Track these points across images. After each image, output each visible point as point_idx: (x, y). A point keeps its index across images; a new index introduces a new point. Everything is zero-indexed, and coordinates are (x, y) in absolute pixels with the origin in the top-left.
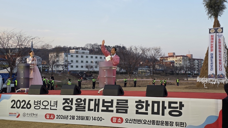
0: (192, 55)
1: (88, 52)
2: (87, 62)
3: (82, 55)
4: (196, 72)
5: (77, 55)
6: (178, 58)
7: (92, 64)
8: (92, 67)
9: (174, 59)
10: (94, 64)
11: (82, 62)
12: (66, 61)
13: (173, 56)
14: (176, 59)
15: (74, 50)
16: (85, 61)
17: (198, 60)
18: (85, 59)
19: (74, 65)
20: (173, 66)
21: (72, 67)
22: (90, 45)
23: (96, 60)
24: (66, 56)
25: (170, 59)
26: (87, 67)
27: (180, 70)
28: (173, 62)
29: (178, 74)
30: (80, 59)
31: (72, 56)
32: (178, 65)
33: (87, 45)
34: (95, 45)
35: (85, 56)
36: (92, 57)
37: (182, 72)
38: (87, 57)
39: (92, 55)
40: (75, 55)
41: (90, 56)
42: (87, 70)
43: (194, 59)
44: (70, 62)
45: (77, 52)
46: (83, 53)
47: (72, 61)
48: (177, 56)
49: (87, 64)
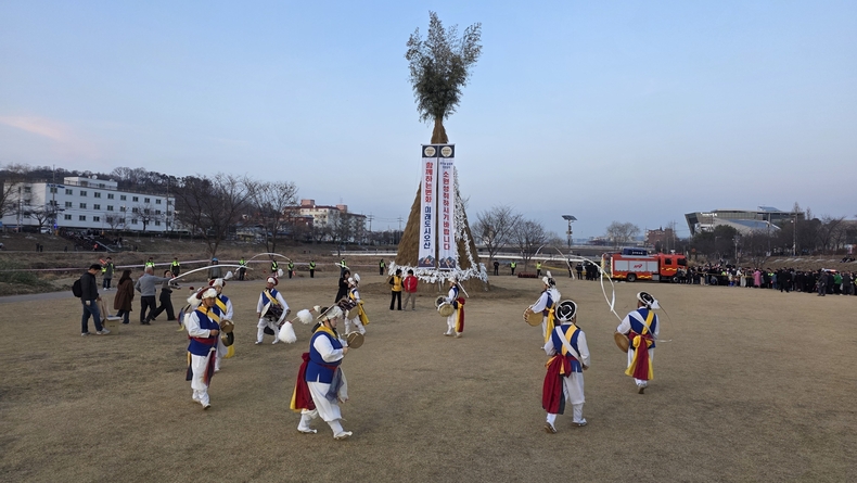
0: (346, 206)
1: (116, 184)
2: (110, 208)
3: (98, 191)
4: (352, 240)
5: (84, 189)
6: (321, 211)
7: (122, 215)
8: (122, 221)
9: (313, 213)
10: (129, 215)
11: (97, 207)
12: (53, 203)
13: (310, 207)
14: (317, 213)
15: (76, 179)
16: (104, 207)
17: (357, 216)
18: (104, 202)
19: (75, 212)
20: (311, 225)
21: (68, 217)
22: (127, 170)
23: (135, 204)
24: (54, 191)
25: (306, 213)
26: (110, 220)
27: (324, 234)
28: (310, 219)
29: (319, 242)
30: (90, 200)
31: (69, 192)
32: (320, 226)
33: (119, 170)
34: (137, 171)
35: (104, 194)
36: (123, 198)
37: (328, 238)
38: (110, 196)
39: (124, 194)
40: (77, 191)
41: (118, 195)
42: (108, 226)
43: (350, 215)
44: (62, 206)
45: (84, 184)
46: (102, 186)
47: (68, 205)
48: (317, 207)
49: (110, 213)
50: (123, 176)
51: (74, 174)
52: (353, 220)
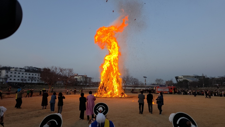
0: (86, 75)
1: (24, 70)
3: (19, 72)
5: (16, 72)
7: (26, 79)
8: (25, 80)
9: (77, 77)
11: (19, 77)
12: (7, 76)
13: (77, 76)
15: (14, 69)
16: (21, 76)
19: (13, 78)
21: (11, 79)
23: (29, 76)
24: (7, 72)
25: (76, 77)
26: (22, 80)
27: (80, 83)
28: (77, 79)
29: (79, 85)
30: (17, 75)
31: (11, 73)
32: (79, 81)
33: (25, 67)
34: (31, 67)
35: (21, 73)
38: (23, 74)
39: (26, 73)
40: (14, 72)
41: (25, 73)
42: (21, 82)
44: (9, 76)
45: (16, 70)
46: (21, 71)
47: (11, 76)
48: (79, 76)
49: (22, 78)
50: (27, 68)
51: (13, 68)
52: (88, 79)
